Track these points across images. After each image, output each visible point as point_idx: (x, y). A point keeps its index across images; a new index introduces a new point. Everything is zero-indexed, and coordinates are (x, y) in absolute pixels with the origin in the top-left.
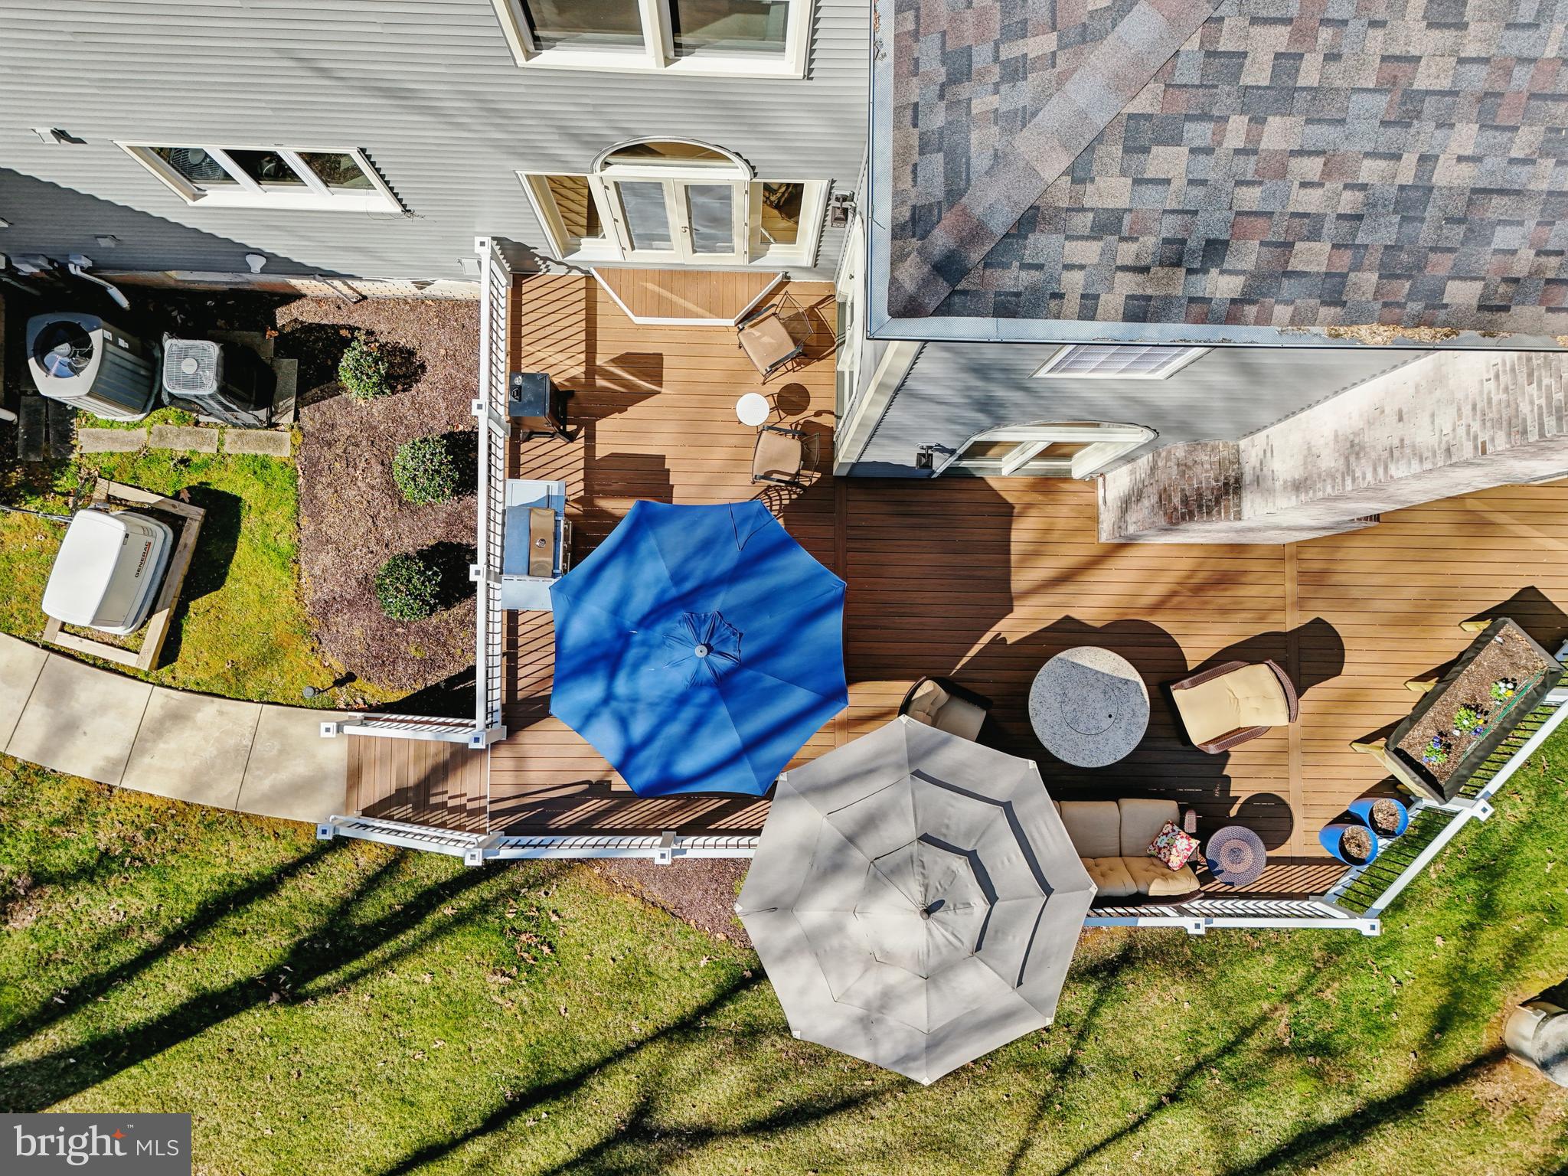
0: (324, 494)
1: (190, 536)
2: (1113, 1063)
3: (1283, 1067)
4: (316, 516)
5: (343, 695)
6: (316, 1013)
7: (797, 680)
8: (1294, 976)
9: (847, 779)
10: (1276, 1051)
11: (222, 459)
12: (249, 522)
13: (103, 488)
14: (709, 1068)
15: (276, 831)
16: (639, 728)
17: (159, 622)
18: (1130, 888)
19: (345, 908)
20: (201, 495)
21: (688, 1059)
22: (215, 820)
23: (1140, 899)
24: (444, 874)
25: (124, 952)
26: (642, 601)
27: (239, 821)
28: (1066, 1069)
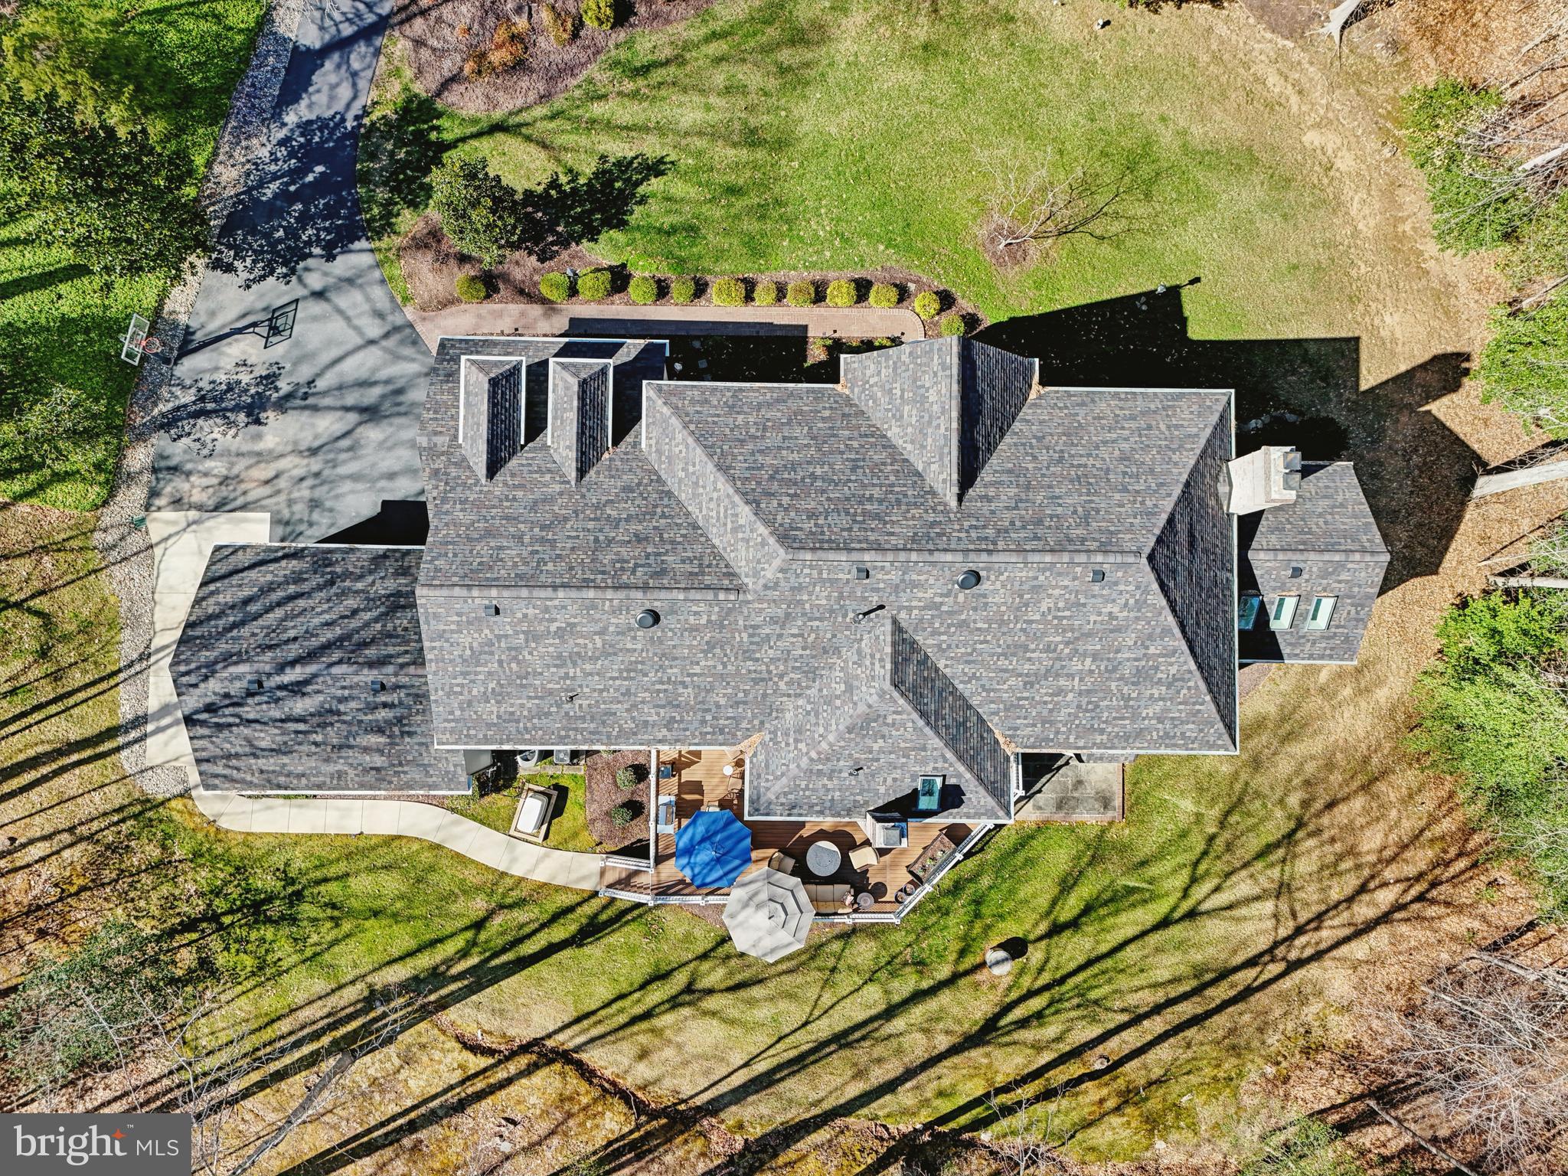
0: (594, 786)
1: (553, 801)
2: (849, 968)
3: (908, 969)
4: (591, 793)
5: (598, 849)
6: (587, 950)
7: (736, 858)
8: (912, 938)
9: (751, 882)
10: (905, 964)
11: (562, 775)
12: (571, 795)
13: (527, 785)
14: (713, 969)
15: (577, 892)
16: (697, 870)
17: (545, 827)
18: (833, 911)
19: (596, 915)
20: (556, 787)
21: (705, 966)
22: (558, 889)
23: (836, 914)
24: (628, 904)
25: (527, 930)
26: (698, 838)
27: (565, 889)
28: (833, 970)
